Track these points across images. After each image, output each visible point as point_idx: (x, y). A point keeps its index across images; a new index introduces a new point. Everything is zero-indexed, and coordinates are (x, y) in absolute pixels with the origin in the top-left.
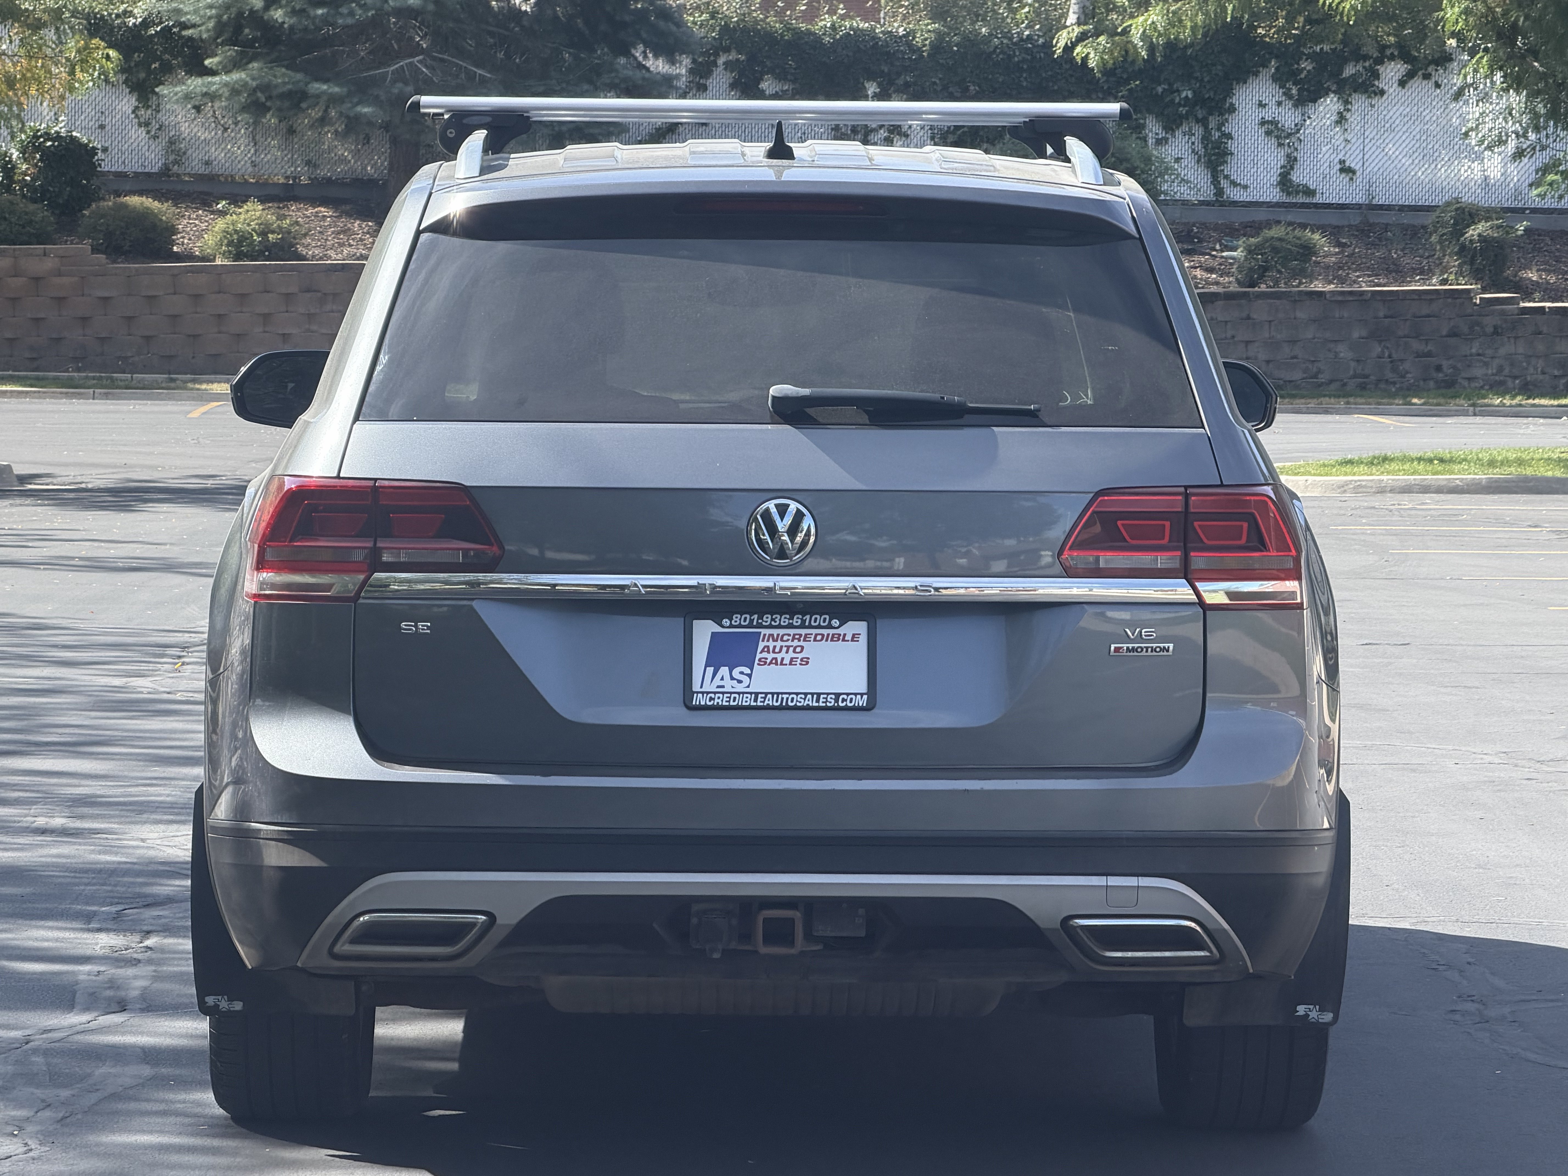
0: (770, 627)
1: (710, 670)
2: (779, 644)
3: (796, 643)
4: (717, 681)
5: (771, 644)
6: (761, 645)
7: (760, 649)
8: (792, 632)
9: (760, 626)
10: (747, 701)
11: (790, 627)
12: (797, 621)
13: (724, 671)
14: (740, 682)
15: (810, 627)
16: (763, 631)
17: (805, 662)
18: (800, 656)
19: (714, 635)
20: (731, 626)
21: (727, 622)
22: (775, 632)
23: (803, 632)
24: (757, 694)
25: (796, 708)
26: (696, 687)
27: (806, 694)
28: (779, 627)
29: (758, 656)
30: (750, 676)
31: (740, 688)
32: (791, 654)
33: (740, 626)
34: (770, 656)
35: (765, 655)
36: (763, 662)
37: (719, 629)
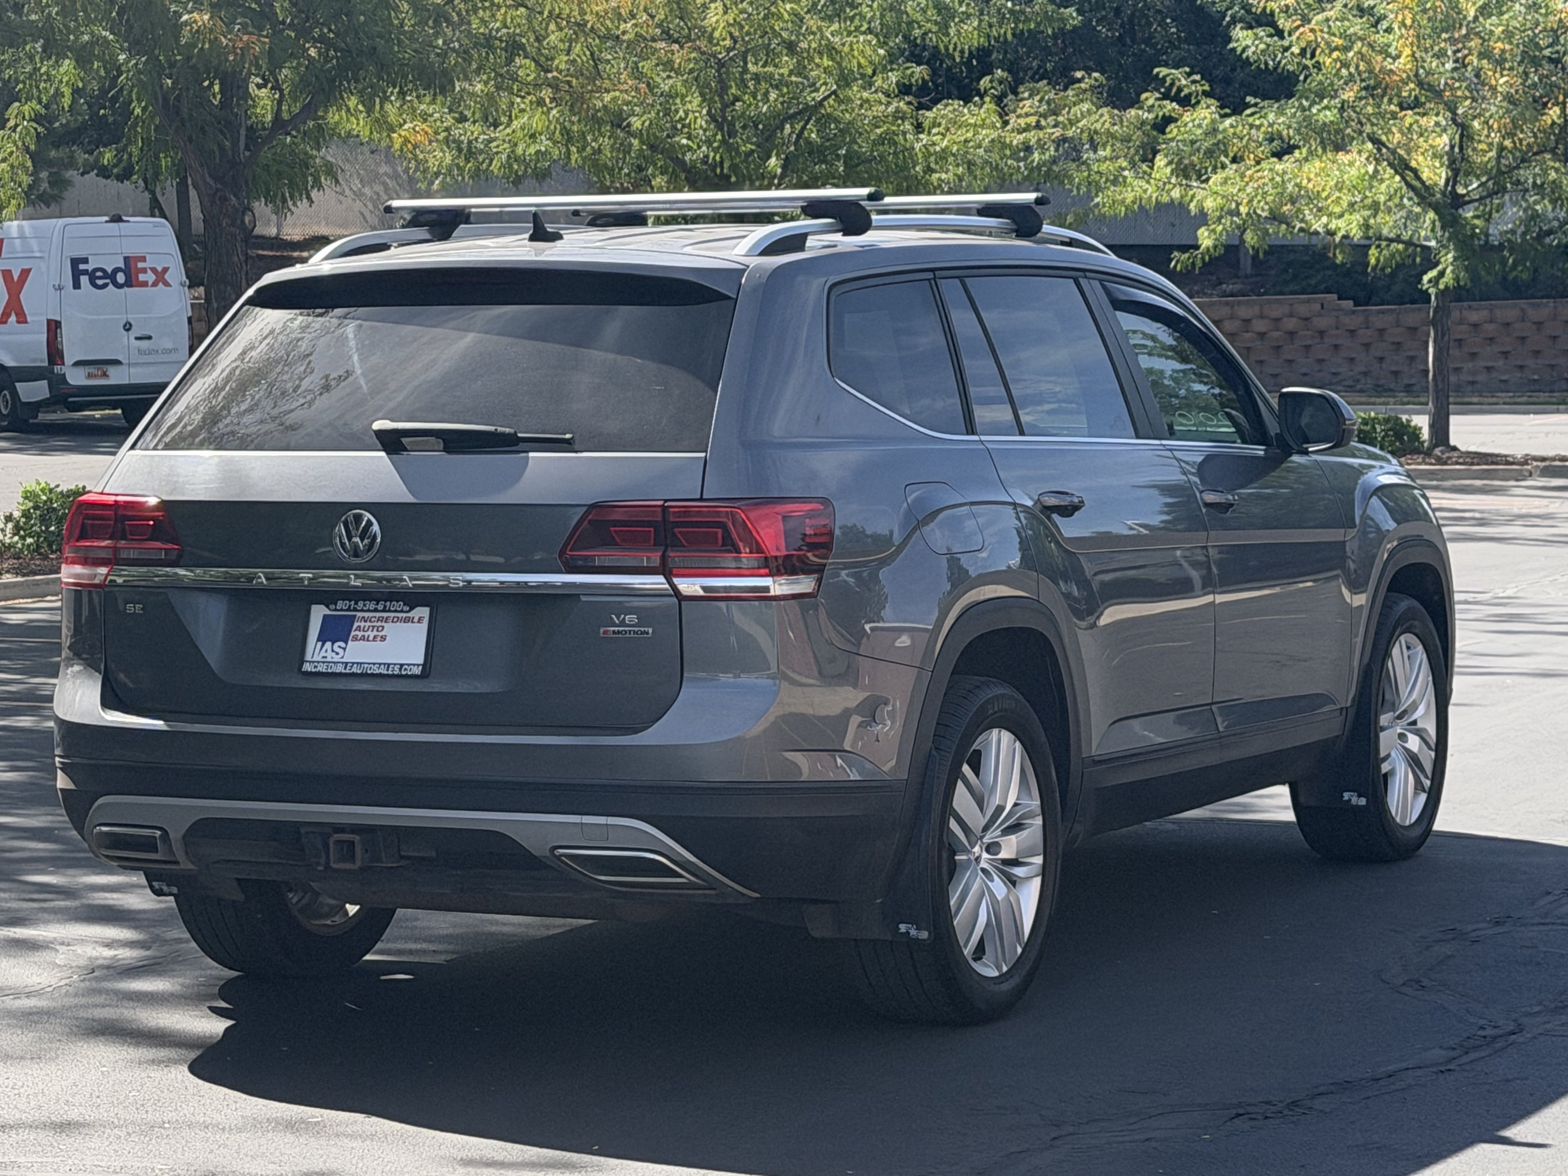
0: (362, 611)
1: (320, 644)
2: (368, 624)
3: (379, 624)
4: (323, 654)
5: (362, 624)
6: (356, 625)
7: (354, 627)
8: (378, 615)
9: (355, 610)
10: (340, 669)
11: (376, 610)
12: (380, 607)
13: (328, 644)
14: (337, 654)
15: (389, 611)
16: (359, 614)
17: (383, 638)
18: (381, 634)
19: (325, 616)
20: (336, 610)
21: (332, 607)
22: (366, 615)
23: (385, 615)
24: (347, 663)
25: (372, 675)
26: (308, 657)
27: (380, 664)
28: (369, 611)
29: (353, 633)
30: (344, 649)
31: (337, 658)
32: (375, 633)
33: (342, 610)
34: (360, 634)
35: (357, 633)
36: (355, 639)
37: (328, 612)
